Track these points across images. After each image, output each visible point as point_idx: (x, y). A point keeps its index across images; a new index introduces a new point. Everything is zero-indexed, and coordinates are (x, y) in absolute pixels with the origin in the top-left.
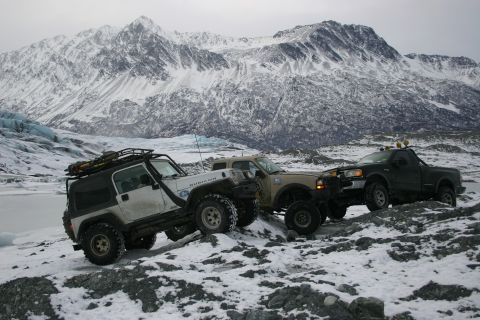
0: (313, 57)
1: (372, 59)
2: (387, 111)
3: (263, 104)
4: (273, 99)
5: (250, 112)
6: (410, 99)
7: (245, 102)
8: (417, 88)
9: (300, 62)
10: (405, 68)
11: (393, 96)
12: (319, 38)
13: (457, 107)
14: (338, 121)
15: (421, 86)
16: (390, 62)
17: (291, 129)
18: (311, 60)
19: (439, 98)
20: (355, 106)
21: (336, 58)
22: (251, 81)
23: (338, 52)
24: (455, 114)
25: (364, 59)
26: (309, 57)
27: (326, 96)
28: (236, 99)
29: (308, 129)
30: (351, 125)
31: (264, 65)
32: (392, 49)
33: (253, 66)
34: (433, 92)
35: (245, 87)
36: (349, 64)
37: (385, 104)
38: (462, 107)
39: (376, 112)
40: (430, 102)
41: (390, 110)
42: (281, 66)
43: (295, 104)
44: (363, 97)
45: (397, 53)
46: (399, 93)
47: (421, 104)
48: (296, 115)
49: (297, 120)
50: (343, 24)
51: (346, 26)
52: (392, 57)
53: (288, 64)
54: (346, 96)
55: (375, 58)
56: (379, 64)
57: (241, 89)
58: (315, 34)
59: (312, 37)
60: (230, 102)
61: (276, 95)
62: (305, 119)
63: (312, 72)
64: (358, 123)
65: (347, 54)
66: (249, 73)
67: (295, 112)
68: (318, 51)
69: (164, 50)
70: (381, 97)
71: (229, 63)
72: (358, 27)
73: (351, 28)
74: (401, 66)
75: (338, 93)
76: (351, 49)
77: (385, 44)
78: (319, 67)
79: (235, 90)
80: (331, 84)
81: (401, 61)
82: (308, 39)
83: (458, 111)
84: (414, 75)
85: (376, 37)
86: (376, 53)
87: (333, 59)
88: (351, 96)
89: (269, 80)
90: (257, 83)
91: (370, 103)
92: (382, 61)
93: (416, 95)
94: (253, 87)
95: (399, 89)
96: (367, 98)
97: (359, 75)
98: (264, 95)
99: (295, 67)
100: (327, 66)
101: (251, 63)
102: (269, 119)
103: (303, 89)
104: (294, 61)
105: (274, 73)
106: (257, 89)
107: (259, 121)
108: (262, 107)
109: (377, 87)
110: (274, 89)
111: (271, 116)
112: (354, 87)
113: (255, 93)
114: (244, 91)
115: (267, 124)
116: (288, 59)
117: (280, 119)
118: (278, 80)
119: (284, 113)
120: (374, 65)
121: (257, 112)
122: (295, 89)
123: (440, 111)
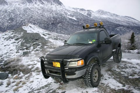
0: (35, 3)
1: (54, 5)
2: (52, 18)
3: (13, 16)
4: (17, 14)
5: (8, 18)
6: (61, 15)
7: (8, 15)
8: (65, 12)
9: (31, 4)
10: (64, 7)
11: (55, 14)
13: (76, 18)
14: (34, 21)
15: (66, 11)
16: (59, 6)
17: (18, 24)
19: (71, 15)
20: (42, 17)
21: (43, 3)
22: (12, 9)
23: (44, 2)
24: (74, 20)
25: (52, 4)
26: (34, 3)
27: (33, 13)
28: (5, 15)
29: (24, 24)
30: (38, 22)
31: (19, 5)
32: (61, 2)
33: (16, 5)
34: (69, 14)
35: (10, 11)
37: (52, 16)
38: (78, 19)
39: (48, 19)
40: (67, 16)
42: (25, 5)
43: (23, 16)
44: (45, 14)
45: (62, 3)
46: (58, 13)
47: (64, 17)
48: (22, 19)
49: (22, 21)
52: (60, 4)
53: (27, 4)
54: (40, 13)
55: (55, 4)
56: (56, 6)
57: (8, 11)
60: (3, 15)
61: (18, 13)
62: (24, 20)
63: (33, 7)
65: (47, 3)
66: (13, 6)
67: (22, 18)
68: (38, 1)
70: (51, 14)
71: (9, 4)
74: (62, 7)
75: (38, 13)
76: (48, 1)
78: (36, 5)
79: (6, 12)
80: (37, 10)
81: (63, 6)
83: (76, 19)
84: (65, 9)
86: (56, 3)
87: (42, 4)
88: (42, 14)
89: (19, 9)
90: (14, 9)
91: (47, 16)
92: (57, 5)
93: (63, 14)
94: (12, 11)
95: (58, 12)
96: (47, 14)
97: (47, 8)
98: (15, 13)
99: (29, 5)
100: (39, 5)
101: (16, 4)
102: (13, 21)
103: (27, 11)
104: (29, 4)
105: (21, 7)
106: (13, 11)
107: (9, 21)
108: (12, 17)
109: (51, 11)
110: (19, 11)
111: (14, 20)
112: (44, 11)
113: (12, 12)
114: (9, 12)
115: (11, 22)
116: (27, 3)
117: (16, 21)
118: (21, 9)
119: (18, 19)
120: (54, 6)
121: (10, 18)
122: (25, 11)
123: (70, 19)
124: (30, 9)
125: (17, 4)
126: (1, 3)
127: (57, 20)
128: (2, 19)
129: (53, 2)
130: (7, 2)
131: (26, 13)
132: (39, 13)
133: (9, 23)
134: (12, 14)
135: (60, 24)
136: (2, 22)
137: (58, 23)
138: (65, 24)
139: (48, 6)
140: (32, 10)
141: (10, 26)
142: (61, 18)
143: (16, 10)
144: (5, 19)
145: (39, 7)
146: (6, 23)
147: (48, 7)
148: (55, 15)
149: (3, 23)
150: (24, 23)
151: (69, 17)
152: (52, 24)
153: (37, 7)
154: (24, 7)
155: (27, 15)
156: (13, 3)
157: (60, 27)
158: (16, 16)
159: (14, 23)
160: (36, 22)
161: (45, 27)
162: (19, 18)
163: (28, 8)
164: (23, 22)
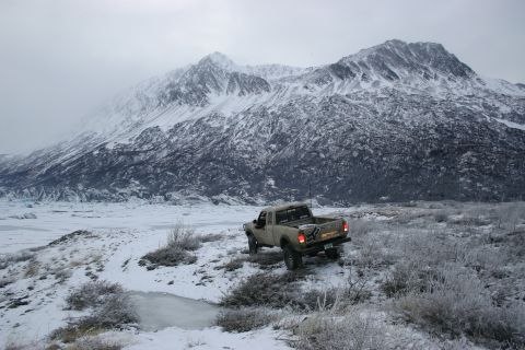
0: (364, 77)
1: (436, 77)
3: (285, 125)
4: (299, 121)
5: (268, 136)
6: (471, 117)
7: (268, 126)
8: (485, 106)
9: (346, 82)
10: (478, 85)
11: (446, 113)
12: (377, 57)
14: (363, 144)
15: (489, 101)
16: (459, 80)
17: (303, 156)
18: (360, 79)
19: (513, 116)
20: (389, 126)
21: (391, 76)
22: (284, 103)
23: (395, 71)
25: (427, 77)
26: (359, 77)
27: (357, 115)
28: (260, 124)
29: (322, 156)
30: (376, 149)
31: (306, 87)
32: (464, 65)
33: (296, 88)
34: (505, 109)
35: (275, 109)
36: (405, 83)
37: (432, 122)
39: (415, 133)
40: (499, 120)
41: (436, 130)
42: (325, 86)
43: (320, 126)
44: (404, 116)
45: (470, 69)
46: (456, 110)
47: (485, 124)
48: (316, 139)
49: (316, 144)
50: (408, 42)
51: (411, 44)
52: (463, 74)
53: (333, 85)
54: (384, 115)
55: (441, 76)
56: (444, 81)
57: (269, 111)
58: (374, 54)
59: (370, 57)
60: (252, 125)
61: (304, 116)
62: (325, 143)
63: (355, 91)
64: (385, 146)
65: (407, 73)
66: (288, 95)
67: (316, 135)
68: (372, 71)
69: (213, 77)
70: (428, 115)
71: (272, 87)
72: (426, 44)
73: (416, 46)
74: (473, 84)
75: (375, 112)
76: (412, 67)
77: (455, 60)
78: (365, 86)
79: (264, 114)
80: (370, 102)
81: (474, 79)
82: (365, 59)
84: (486, 91)
85: (445, 53)
86: (443, 70)
87: (389, 78)
88: (390, 115)
89: (305, 101)
90: (290, 105)
91: (412, 123)
92: (449, 79)
93: (480, 113)
94: (284, 109)
95: (458, 105)
96: (408, 117)
97: (409, 92)
98: (291, 117)
99: (339, 87)
100: (376, 84)
101: (295, 85)
102: (286, 144)
103: (335, 108)
104: (341, 81)
105: (314, 94)
106: (287, 111)
107: (274, 146)
108: (283, 131)
109: (428, 104)
110: (305, 111)
111: (288, 140)
112: (397, 103)
113: (282, 115)
114: (272, 113)
115: (280, 150)
116: (334, 80)
117: (297, 144)
118: (313, 101)
119: (303, 136)
120: (438, 83)
121: (276, 135)
122: (326, 108)
123: (510, 132)
124: (344, 102)
125: (300, 84)
126: (251, 89)
127: (453, 137)
128: (251, 140)
129: (430, 69)
130: (266, 83)
131: (333, 113)
132: (380, 112)
133: (273, 151)
134: (281, 120)
135: (469, 153)
136: (249, 149)
137: (461, 151)
138: (491, 151)
139: (412, 85)
140: (354, 102)
141: (274, 161)
142: (472, 128)
143: (297, 106)
144: (259, 137)
145: (379, 92)
146: (263, 151)
147: (413, 90)
148: (442, 118)
149: (254, 152)
150: (325, 151)
151: (506, 122)
152: (433, 153)
153: (373, 90)
154: (325, 95)
155: (334, 120)
156: (286, 84)
157: (469, 164)
158: (296, 125)
159: (289, 152)
160: (367, 147)
161: (406, 165)
162: (306, 135)
163: (337, 95)
164: (319, 148)
